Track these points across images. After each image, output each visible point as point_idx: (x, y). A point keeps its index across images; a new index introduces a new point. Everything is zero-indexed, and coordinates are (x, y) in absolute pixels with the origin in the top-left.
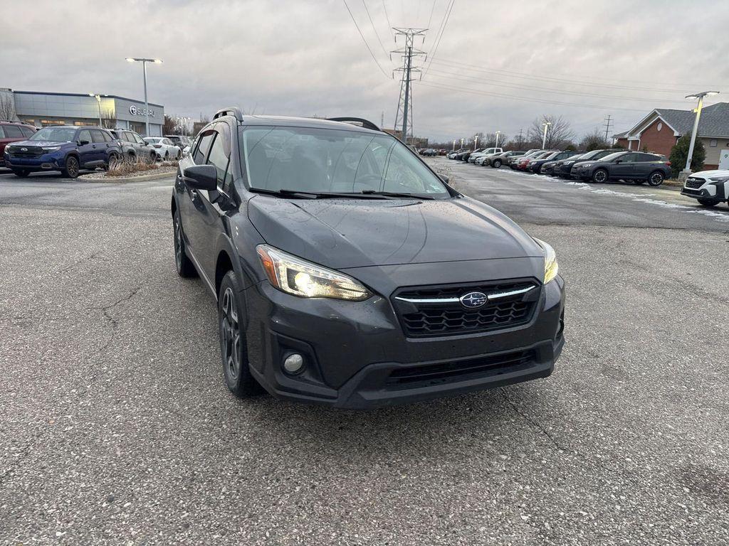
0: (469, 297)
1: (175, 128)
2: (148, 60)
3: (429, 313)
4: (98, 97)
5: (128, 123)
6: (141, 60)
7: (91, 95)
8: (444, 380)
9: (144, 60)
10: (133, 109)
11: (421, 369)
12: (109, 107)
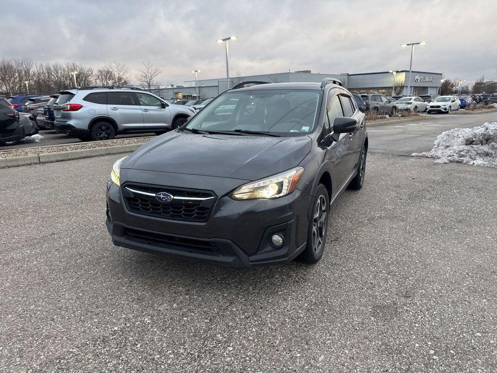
0: (160, 194)
1: (454, 89)
2: (415, 44)
3: (142, 200)
4: (395, 73)
5: (413, 88)
6: (411, 44)
7: (391, 72)
8: (156, 244)
9: (413, 44)
10: (418, 78)
11: (141, 232)
12: (401, 78)
